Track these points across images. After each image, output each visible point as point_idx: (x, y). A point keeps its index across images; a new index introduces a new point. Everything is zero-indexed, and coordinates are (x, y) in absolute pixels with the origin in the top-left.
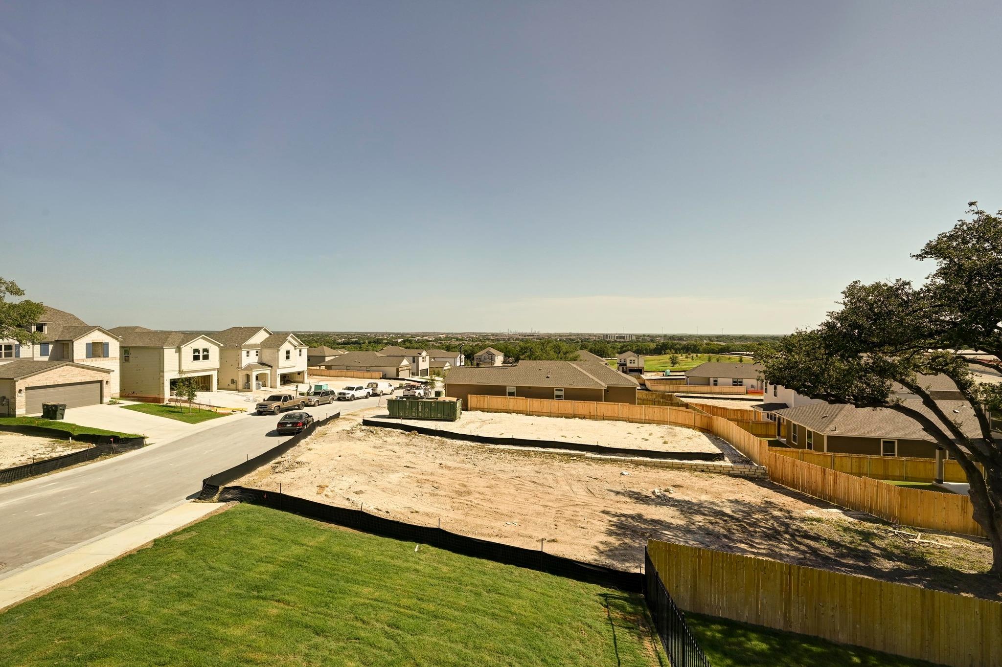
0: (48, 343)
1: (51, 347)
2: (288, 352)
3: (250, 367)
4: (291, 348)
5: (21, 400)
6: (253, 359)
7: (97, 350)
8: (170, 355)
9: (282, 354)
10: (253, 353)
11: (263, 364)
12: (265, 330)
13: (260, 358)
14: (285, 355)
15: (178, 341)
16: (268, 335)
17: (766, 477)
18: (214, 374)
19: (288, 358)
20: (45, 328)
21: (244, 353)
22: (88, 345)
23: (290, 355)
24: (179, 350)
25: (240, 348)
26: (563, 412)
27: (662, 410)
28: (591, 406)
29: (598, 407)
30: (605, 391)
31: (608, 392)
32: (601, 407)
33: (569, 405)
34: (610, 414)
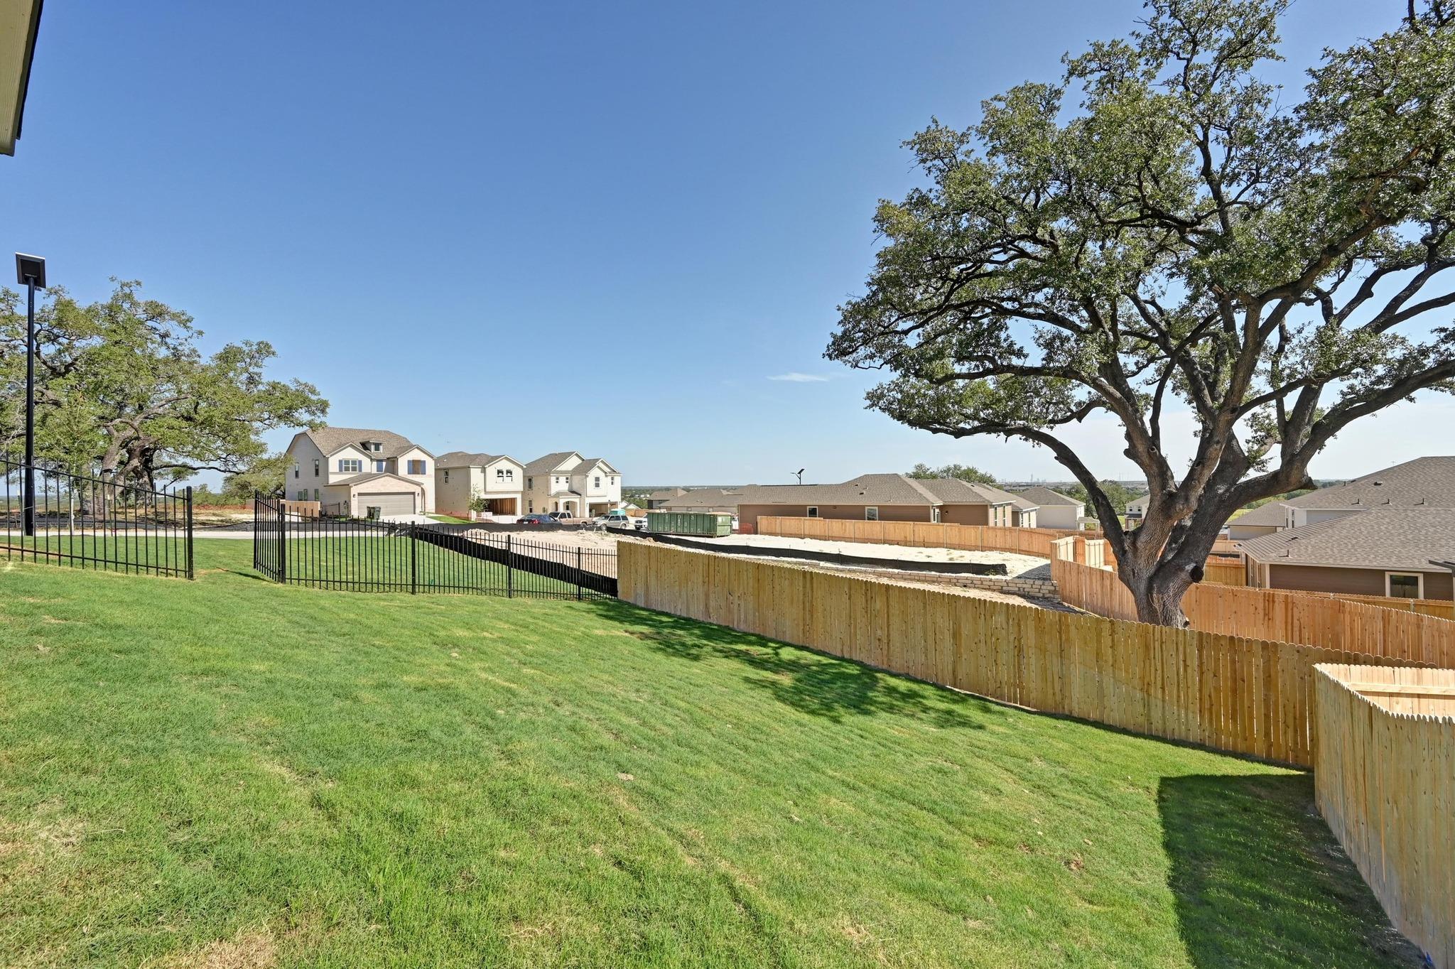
0: (382, 461)
1: (384, 463)
2: (597, 479)
3: (558, 494)
4: (601, 475)
5: (354, 503)
6: (563, 486)
7: (416, 467)
8: (475, 474)
9: (590, 481)
10: (563, 479)
11: (573, 492)
12: (577, 455)
13: (571, 486)
14: (594, 482)
15: (484, 461)
16: (580, 461)
17: (1056, 596)
18: (519, 497)
19: (597, 485)
20: (381, 447)
21: (553, 479)
22: (409, 461)
23: (600, 482)
24: (484, 470)
25: (548, 474)
26: (871, 537)
27: (1008, 533)
28: (906, 529)
29: (916, 529)
30: (937, 510)
31: (947, 513)
32: (921, 529)
33: (878, 526)
34: (933, 539)
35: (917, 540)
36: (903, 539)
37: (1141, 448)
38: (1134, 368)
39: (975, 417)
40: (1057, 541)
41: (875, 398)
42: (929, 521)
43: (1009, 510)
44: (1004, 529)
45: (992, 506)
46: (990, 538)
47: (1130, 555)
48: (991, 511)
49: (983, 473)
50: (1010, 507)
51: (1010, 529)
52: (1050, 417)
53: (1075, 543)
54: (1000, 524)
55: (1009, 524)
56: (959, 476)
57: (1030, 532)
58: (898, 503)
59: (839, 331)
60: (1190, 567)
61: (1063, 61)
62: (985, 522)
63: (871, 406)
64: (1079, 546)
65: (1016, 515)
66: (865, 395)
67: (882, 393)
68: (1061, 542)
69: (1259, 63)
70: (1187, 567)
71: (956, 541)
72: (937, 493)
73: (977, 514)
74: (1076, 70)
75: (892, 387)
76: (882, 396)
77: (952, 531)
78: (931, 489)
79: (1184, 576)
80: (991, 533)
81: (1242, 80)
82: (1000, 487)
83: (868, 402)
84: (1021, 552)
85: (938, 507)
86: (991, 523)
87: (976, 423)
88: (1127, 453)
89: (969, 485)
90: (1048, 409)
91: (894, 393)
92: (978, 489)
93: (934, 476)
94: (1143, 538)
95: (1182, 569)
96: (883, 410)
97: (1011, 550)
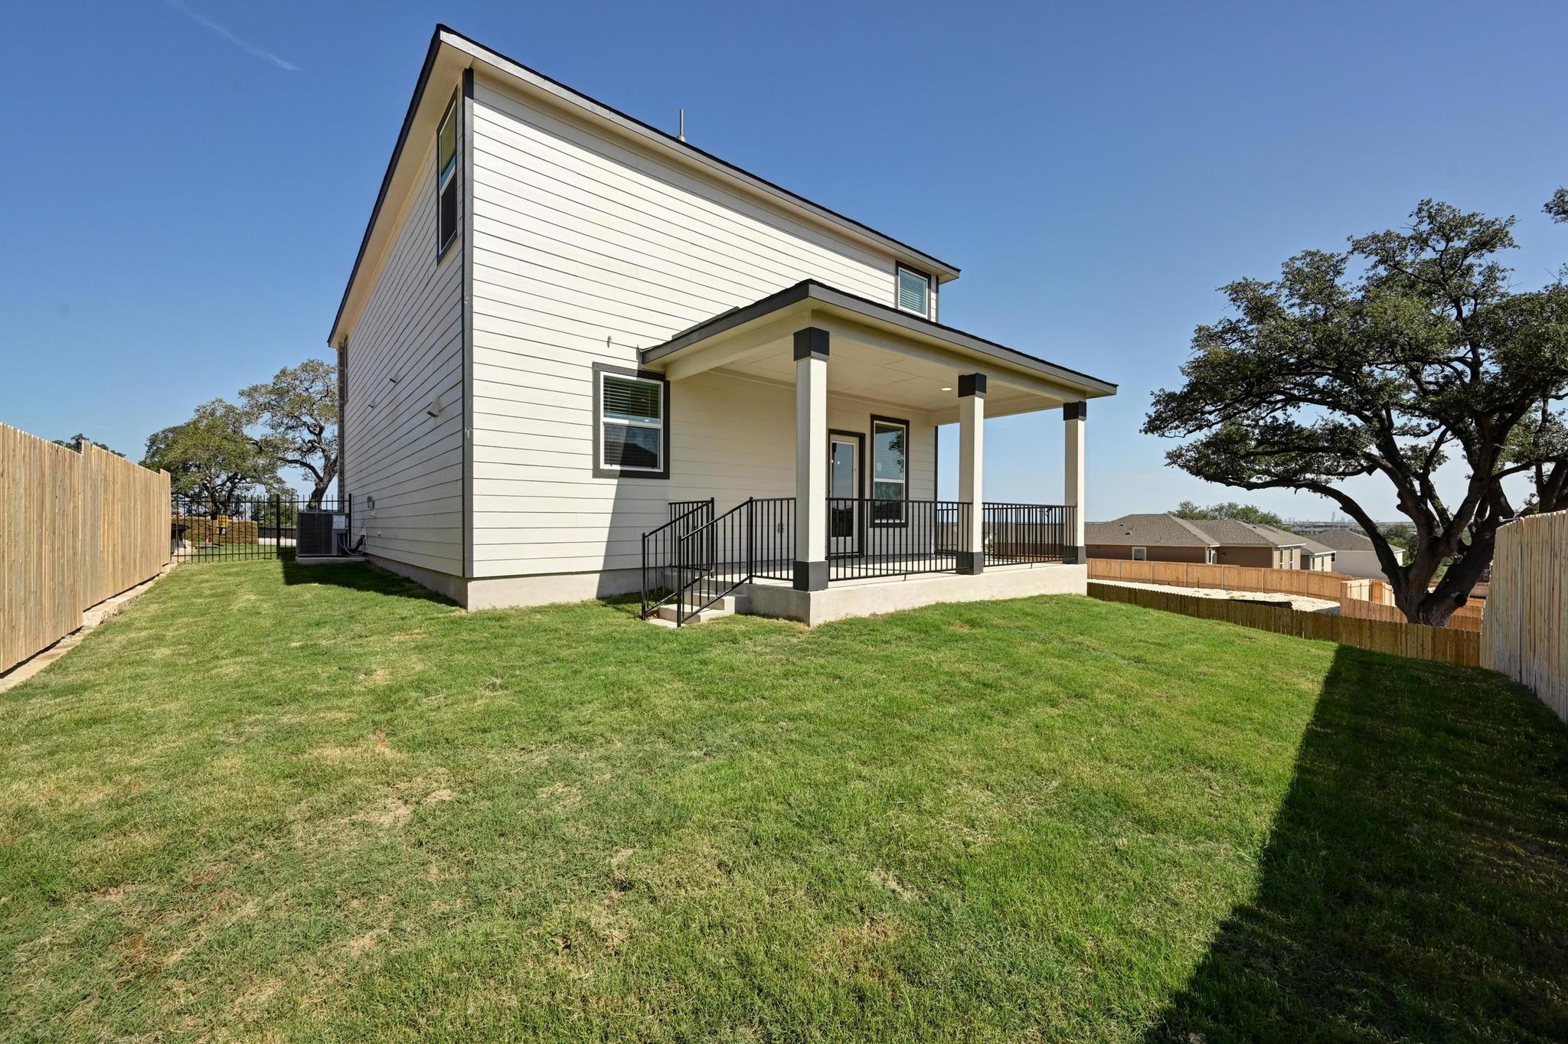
26: (1137, 577)
27: (1295, 576)
28: (1179, 569)
29: (1190, 569)
30: (1213, 552)
31: (1224, 555)
32: (1195, 570)
33: (1147, 566)
34: (1208, 580)
35: (1190, 580)
36: (1174, 579)
37: (1410, 504)
38: (1426, 429)
39: (1267, 472)
40: (1349, 582)
41: (1174, 457)
42: (1204, 562)
43: (1297, 553)
44: (1291, 571)
45: (1277, 549)
46: (1273, 579)
47: (1403, 585)
48: (1276, 554)
49: (1265, 512)
50: (1299, 550)
51: (1297, 571)
52: (1341, 470)
53: (1371, 587)
54: (1286, 567)
55: (1297, 566)
56: (1234, 516)
57: (1322, 575)
58: (1170, 544)
59: (1152, 411)
60: (1454, 595)
61: (1349, 239)
62: (1268, 563)
63: (1169, 464)
64: (1376, 590)
65: (1306, 560)
66: (1165, 455)
67: (1180, 452)
68: (1354, 583)
69: (1499, 249)
70: (1452, 595)
71: (1235, 583)
72: (1213, 534)
73: (1260, 557)
74: (1358, 247)
75: (1190, 448)
76: (1180, 456)
77: (1231, 572)
78: (1206, 530)
79: (1450, 602)
80: (1275, 576)
81: (1488, 258)
82: (1287, 529)
83: (1168, 461)
84: (1309, 595)
85: (1214, 548)
86: (1276, 565)
87: (1268, 479)
88: (1399, 507)
89: (1250, 526)
90: (1339, 462)
91: (1192, 453)
92: (1260, 530)
93: (1203, 516)
94: (1414, 572)
95: (1448, 596)
96: (1182, 467)
97: (1298, 593)
